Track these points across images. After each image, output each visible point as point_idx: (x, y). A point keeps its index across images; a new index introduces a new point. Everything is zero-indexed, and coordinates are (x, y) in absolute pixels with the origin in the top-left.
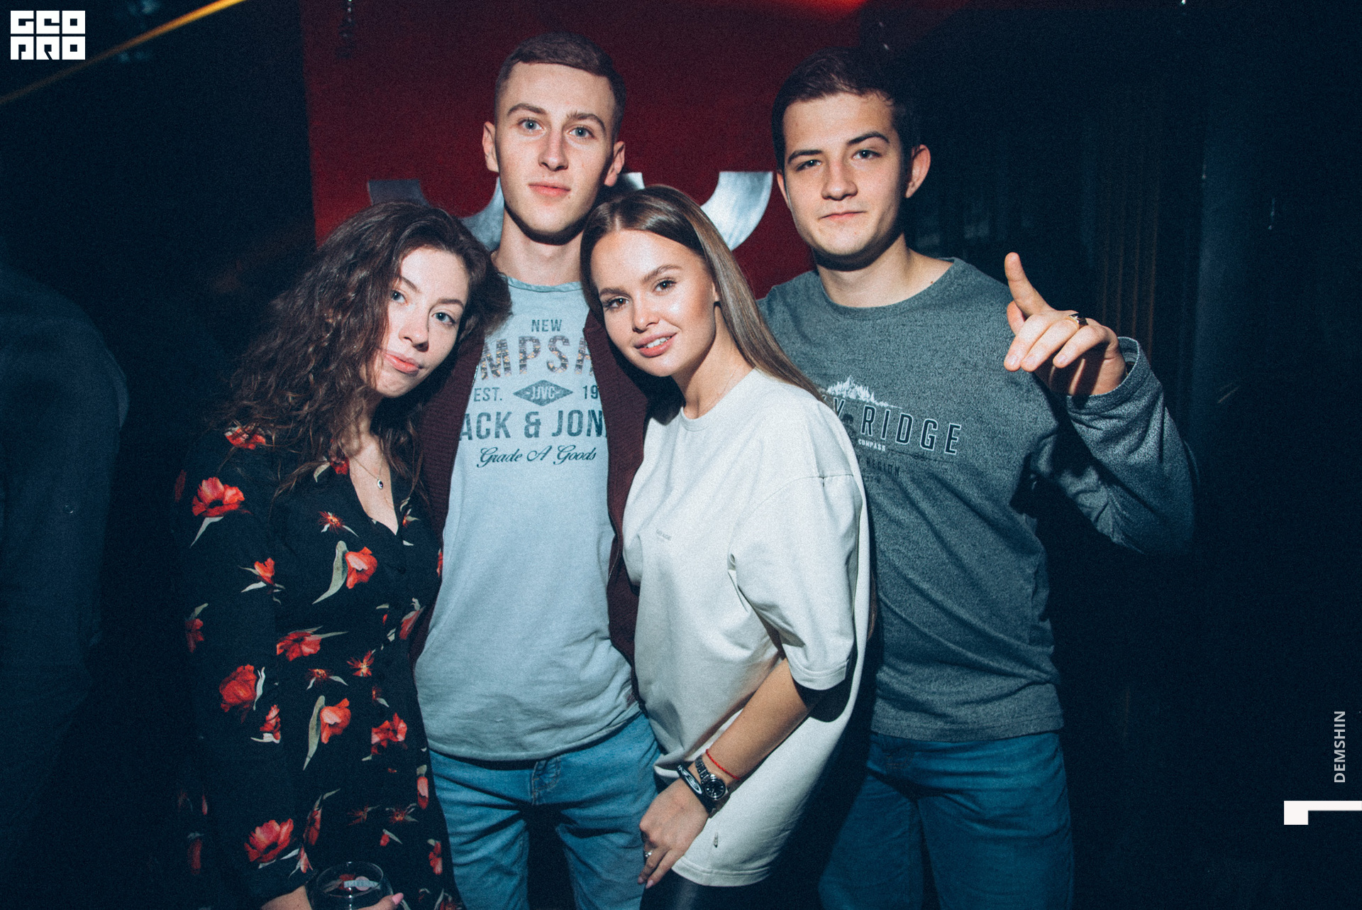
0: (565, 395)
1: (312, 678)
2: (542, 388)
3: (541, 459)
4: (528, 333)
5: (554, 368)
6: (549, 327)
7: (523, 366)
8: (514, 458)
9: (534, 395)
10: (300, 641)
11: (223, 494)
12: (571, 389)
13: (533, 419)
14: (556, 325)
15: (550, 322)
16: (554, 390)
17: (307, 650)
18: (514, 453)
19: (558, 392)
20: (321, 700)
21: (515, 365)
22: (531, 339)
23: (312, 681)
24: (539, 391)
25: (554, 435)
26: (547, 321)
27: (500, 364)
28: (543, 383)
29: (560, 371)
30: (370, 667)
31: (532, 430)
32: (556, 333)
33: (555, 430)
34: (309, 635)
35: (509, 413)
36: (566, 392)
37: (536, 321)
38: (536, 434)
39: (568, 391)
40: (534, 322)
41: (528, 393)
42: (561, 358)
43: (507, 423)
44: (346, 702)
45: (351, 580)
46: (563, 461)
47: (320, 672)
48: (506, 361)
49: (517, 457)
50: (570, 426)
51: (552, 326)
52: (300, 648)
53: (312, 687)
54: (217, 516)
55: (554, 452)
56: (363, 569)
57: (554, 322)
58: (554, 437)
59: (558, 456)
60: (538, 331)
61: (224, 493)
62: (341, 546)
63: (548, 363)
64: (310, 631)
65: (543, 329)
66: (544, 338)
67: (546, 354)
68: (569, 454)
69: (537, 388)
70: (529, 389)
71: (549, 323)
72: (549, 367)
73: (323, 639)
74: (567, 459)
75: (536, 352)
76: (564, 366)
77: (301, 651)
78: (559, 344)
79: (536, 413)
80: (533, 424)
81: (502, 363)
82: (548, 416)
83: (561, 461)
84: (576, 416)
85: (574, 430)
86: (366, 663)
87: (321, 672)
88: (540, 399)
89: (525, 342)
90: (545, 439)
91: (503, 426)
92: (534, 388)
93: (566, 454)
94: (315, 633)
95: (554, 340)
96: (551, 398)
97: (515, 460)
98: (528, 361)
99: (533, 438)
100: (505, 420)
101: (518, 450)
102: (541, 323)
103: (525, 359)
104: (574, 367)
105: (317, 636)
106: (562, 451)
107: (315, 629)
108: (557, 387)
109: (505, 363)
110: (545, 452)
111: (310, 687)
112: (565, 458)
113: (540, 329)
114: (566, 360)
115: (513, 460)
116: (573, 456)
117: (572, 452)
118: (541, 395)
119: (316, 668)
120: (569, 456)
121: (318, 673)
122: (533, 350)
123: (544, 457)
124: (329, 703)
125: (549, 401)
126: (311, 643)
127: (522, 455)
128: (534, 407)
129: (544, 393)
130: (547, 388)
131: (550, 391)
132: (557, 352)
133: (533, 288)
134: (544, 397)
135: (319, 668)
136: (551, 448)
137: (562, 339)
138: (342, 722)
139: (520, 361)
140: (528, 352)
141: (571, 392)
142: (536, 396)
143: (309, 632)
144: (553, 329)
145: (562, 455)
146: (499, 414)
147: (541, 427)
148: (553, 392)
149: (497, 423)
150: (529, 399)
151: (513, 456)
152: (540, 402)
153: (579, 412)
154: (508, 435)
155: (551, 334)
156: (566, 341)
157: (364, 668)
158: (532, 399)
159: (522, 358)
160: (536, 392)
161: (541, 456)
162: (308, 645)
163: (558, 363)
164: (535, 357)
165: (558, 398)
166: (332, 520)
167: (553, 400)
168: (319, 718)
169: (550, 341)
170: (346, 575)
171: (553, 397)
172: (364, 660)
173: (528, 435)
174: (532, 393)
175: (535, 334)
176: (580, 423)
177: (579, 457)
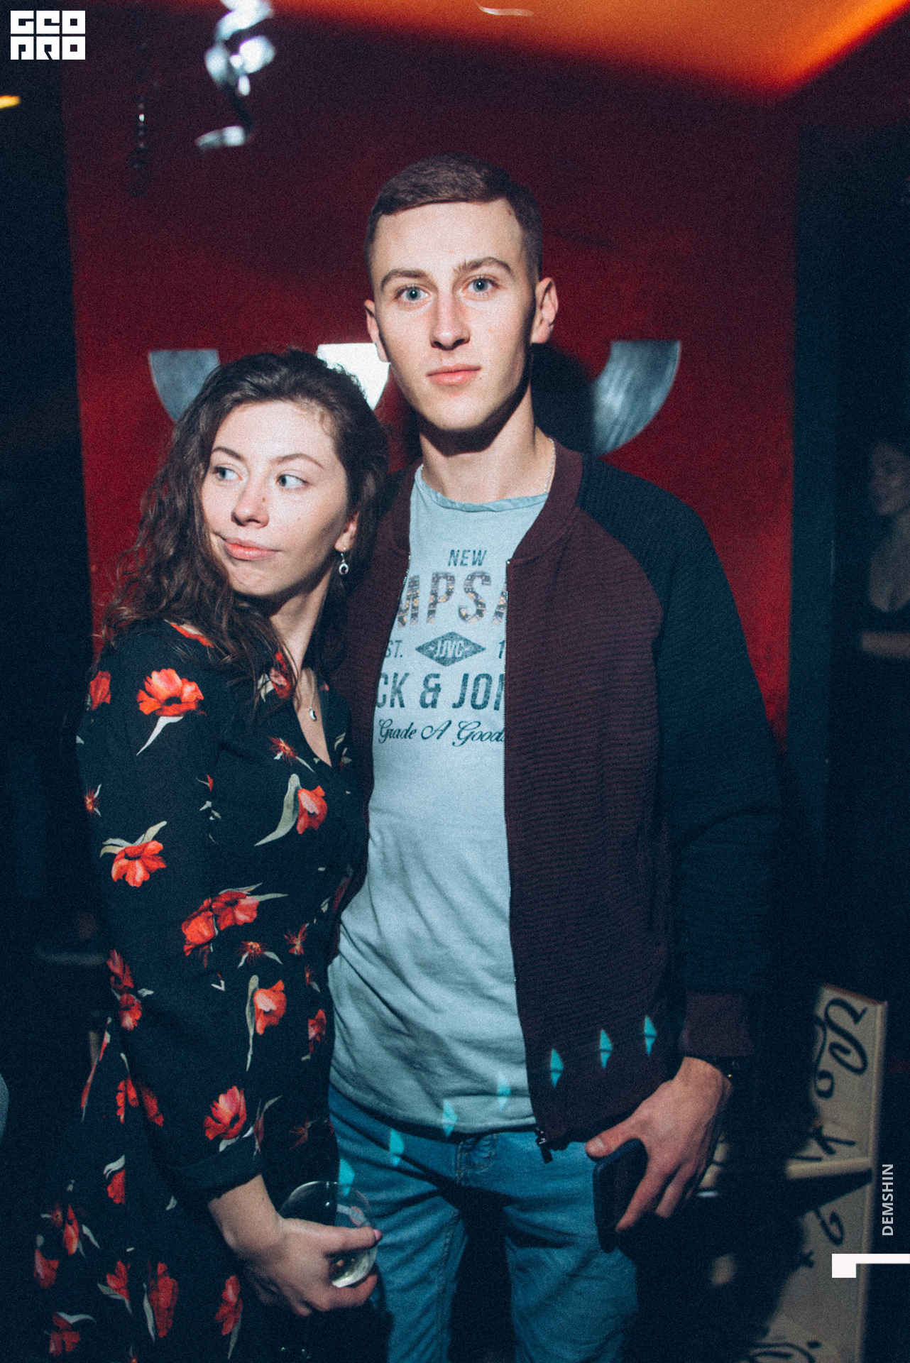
0: (475, 653)
1: (245, 952)
2: (450, 642)
3: (438, 738)
4: (444, 568)
5: (467, 616)
6: (469, 561)
7: (431, 612)
8: (408, 734)
9: (438, 651)
10: (233, 903)
11: (181, 692)
12: (483, 646)
13: (432, 683)
14: (478, 558)
15: (472, 552)
16: (463, 645)
17: (242, 917)
18: (407, 728)
19: (467, 649)
20: (254, 981)
21: (423, 611)
22: (446, 576)
23: (245, 957)
24: (445, 645)
25: (455, 706)
26: (469, 551)
27: (407, 609)
28: (452, 636)
29: (474, 619)
30: (304, 944)
31: (429, 699)
32: (476, 568)
33: (457, 701)
34: (244, 897)
35: (407, 675)
36: (478, 649)
37: (456, 551)
38: (434, 704)
39: (480, 647)
40: (453, 551)
41: (432, 649)
42: (477, 602)
43: (403, 689)
44: (280, 985)
45: (301, 822)
46: (463, 743)
47: (254, 946)
48: (415, 605)
49: (411, 734)
50: (474, 695)
51: (474, 559)
52: (234, 915)
53: (244, 965)
54: (174, 715)
55: (454, 729)
56: (314, 813)
57: (477, 553)
58: (455, 709)
59: (459, 734)
60: (455, 564)
61: (182, 688)
62: (294, 781)
63: (460, 609)
64: (245, 890)
65: (462, 563)
66: (461, 574)
67: (460, 597)
68: (472, 733)
69: (443, 642)
70: (434, 643)
71: (470, 555)
72: (460, 615)
73: (261, 903)
74: (470, 739)
75: (449, 593)
76: (480, 613)
77: (235, 918)
78: (477, 582)
79: (437, 676)
80: (431, 690)
81: (411, 607)
82: (450, 680)
83: (461, 742)
84: (483, 681)
85: (479, 701)
86: (299, 938)
87: (256, 946)
88: (444, 658)
89: (437, 581)
90: (443, 712)
91: (399, 692)
92: (440, 644)
93: (468, 733)
94: (253, 893)
95: (472, 577)
96: (457, 656)
97: (409, 736)
98: (438, 605)
99: (430, 709)
100: (401, 683)
101: (412, 724)
102: (461, 554)
103: (435, 603)
104: (493, 614)
105: (255, 897)
106: (463, 729)
107: (253, 888)
108: (467, 642)
109: (414, 607)
110: (443, 728)
111: (241, 964)
112: (467, 738)
113: (458, 563)
114: (483, 605)
115: (407, 736)
116: (477, 737)
117: (476, 731)
118: (447, 651)
119: (250, 941)
120: (471, 736)
121: (252, 946)
122: (445, 590)
123: (441, 734)
124: (263, 985)
125: (454, 659)
126: (248, 904)
127: (416, 731)
128: (435, 667)
129: (450, 649)
130: (455, 642)
131: (458, 646)
132: (473, 595)
133: (457, 506)
134: (450, 655)
135: (254, 941)
136: (450, 723)
137: (481, 577)
138: (278, 1008)
139: (430, 606)
140: (439, 595)
141: (483, 649)
142: (441, 652)
143: (245, 892)
144: (474, 563)
145: (464, 734)
146: (396, 675)
147: (440, 694)
148: (461, 648)
149: (393, 687)
150: (431, 657)
151: (407, 731)
152: (443, 661)
153: (488, 677)
154: (402, 705)
155: (471, 569)
156: (486, 579)
157: (298, 947)
158: (436, 656)
159: (432, 601)
160: (442, 648)
161: (438, 733)
162: (243, 910)
163: (472, 609)
164: (447, 600)
165: (466, 656)
166: (284, 748)
167: (461, 658)
168: (253, 1004)
169: (467, 579)
170: (296, 816)
171: (460, 655)
172: (299, 935)
173: (424, 705)
174: (437, 648)
175: (452, 570)
176: (487, 692)
177: (485, 737)
